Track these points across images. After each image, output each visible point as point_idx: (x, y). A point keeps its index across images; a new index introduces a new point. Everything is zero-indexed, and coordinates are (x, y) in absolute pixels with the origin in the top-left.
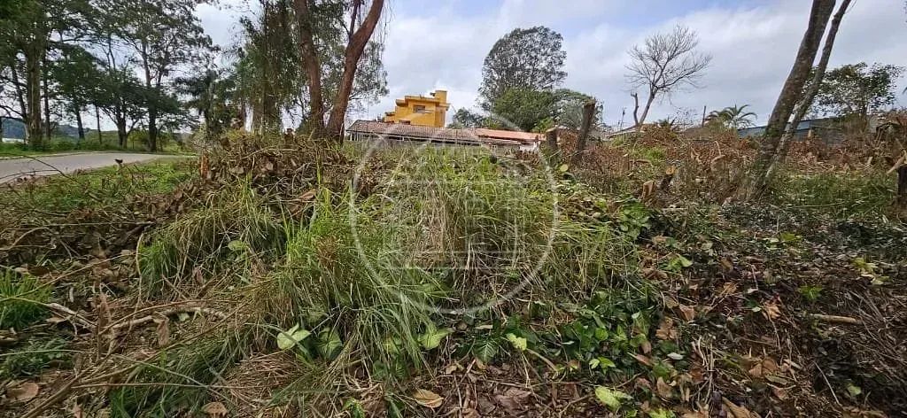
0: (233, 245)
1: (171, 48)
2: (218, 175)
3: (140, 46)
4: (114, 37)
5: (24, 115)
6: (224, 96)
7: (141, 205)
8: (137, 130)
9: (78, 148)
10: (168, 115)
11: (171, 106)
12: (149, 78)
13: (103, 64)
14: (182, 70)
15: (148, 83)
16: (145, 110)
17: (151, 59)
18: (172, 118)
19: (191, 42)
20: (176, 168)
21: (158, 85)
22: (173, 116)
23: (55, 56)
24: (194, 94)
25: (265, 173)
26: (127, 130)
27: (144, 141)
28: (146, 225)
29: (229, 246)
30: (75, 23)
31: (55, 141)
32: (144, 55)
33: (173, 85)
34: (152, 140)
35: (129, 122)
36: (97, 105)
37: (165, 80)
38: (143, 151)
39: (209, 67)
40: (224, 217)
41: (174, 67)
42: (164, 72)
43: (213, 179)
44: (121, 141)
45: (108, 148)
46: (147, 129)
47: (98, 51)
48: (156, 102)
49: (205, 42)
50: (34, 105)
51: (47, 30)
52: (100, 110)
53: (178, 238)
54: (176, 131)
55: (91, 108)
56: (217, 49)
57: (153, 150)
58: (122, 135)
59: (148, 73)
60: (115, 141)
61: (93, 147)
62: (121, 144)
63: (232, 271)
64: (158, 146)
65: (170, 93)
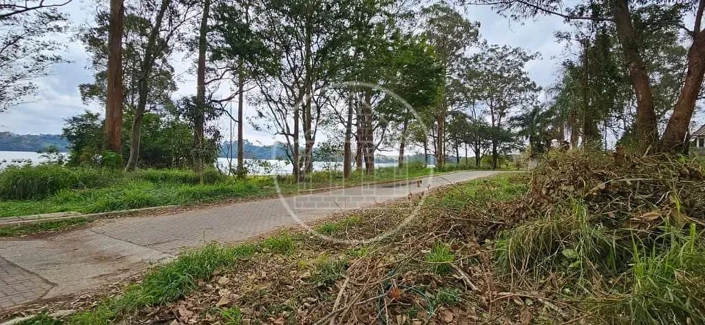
0: (567, 253)
1: (507, 98)
2: (551, 191)
3: (489, 102)
4: (477, 101)
5: (436, 153)
6: (546, 123)
7: (495, 210)
8: (486, 155)
9: (457, 168)
10: (505, 143)
11: (507, 137)
12: (494, 121)
13: (470, 118)
14: (515, 111)
15: (493, 124)
16: (491, 141)
17: (495, 109)
18: (507, 145)
19: (521, 90)
20: (511, 181)
21: (499, 124)
22: (508, 143)
23: (449, 119)
24: (523, 126)
25: (597, 191)
26: (481, 155)
27: (489, 162)
28: (499, 224)
29: (564, 253)
30: (459, 99)
31: (447, 165)
32: (491, 106)
33: (509, 122)
34: (494, 162)
35: (482, 151)
36: (466, 142)
37: (503, 120)
38: (489, 169)
39: (534, 104)
40: (559, 227)
41: (509, 110)
42: (503, 114)
43: (547, 194)
44: (476, 164)
45: (470, 168)
46: (492, 154)
47: (468, 111)
48: (497, 135)
49: (532, 87)
50: (440, 147)
51: (446, 107)
52: (467, 145)
53: (523, 238)
54: (509, 154)
55: (464, 144)
56: (540, 89)
57: (495, 168)
58: (478, 159)
59: (493, 117)
60: (474, 164)
61: (464, 168)
62: (477, 165)
63: (566, 275)
64: (498, 166)
65: (505, 128)
